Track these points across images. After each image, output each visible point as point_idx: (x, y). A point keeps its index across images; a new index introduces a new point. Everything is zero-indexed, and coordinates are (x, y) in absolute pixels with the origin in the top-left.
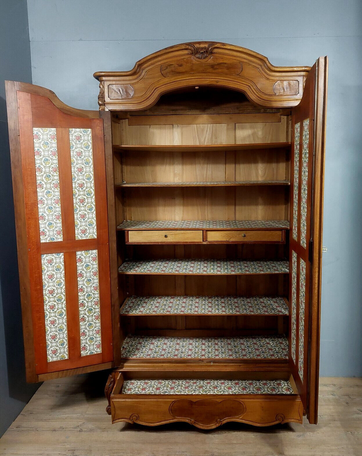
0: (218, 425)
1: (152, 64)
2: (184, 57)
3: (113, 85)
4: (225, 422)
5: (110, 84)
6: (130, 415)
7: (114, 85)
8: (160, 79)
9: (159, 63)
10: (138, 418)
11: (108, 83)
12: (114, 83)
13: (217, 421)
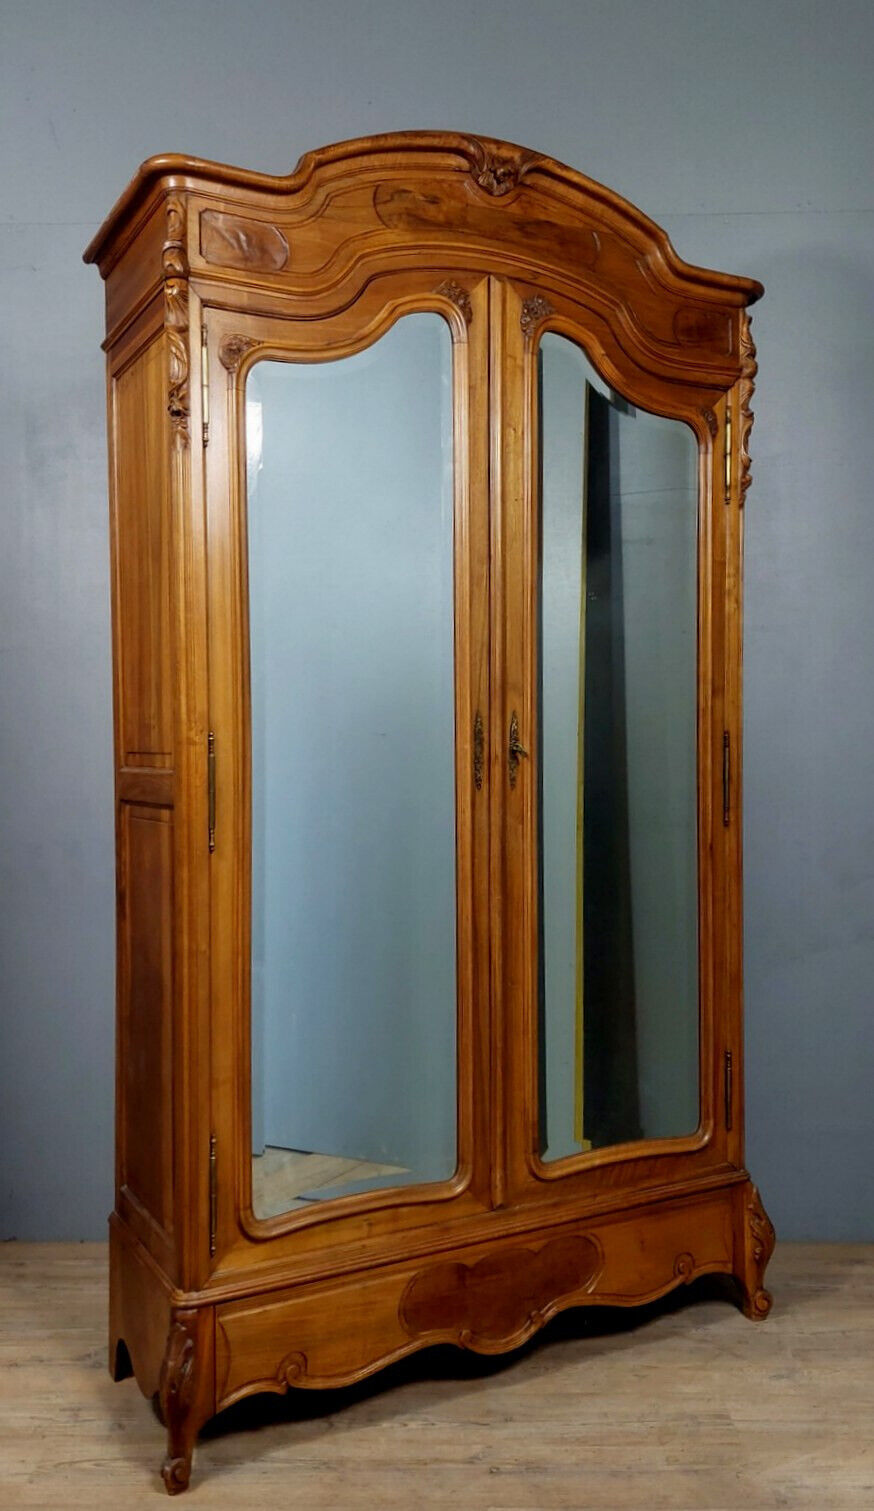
0: (533, 1329)
1: (350, 174)
2: (442, 177)
3: (215, 214)
4: (551, 1314)
5: (206, 210)
6: (279, 1361)
7: (221, 216)
8: (372, 228)
9: (372, 176)
10: (303, 1369)
11: (204, 203)
12: (222, 206)
13: (530, 1317)
